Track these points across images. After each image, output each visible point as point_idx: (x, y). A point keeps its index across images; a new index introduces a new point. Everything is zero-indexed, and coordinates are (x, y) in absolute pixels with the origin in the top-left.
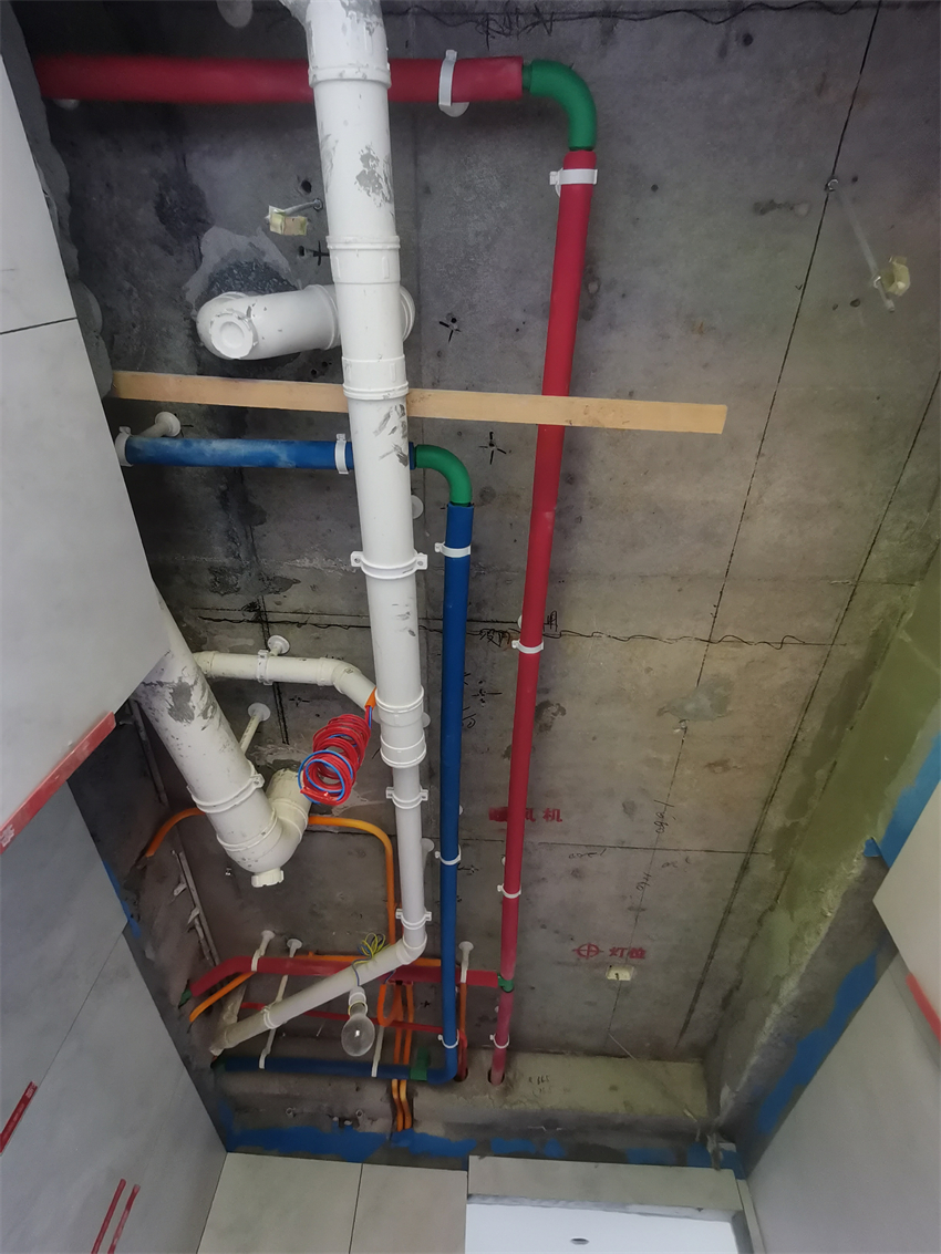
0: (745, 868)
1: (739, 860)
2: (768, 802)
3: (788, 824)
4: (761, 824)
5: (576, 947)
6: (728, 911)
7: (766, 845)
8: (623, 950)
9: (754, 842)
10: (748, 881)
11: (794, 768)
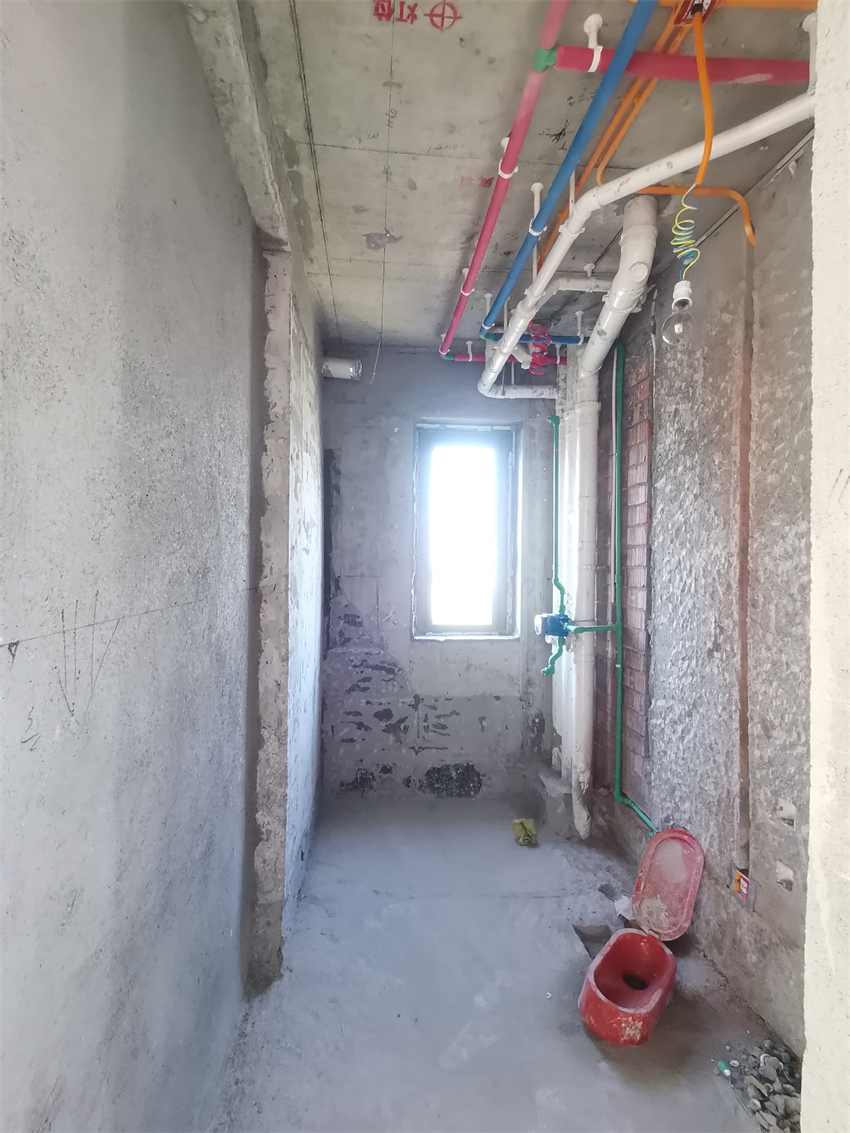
0: (309, 130)
1: (317, 139)
2: (318, 186)
3: (295, 167)
4: (315, 168)
5: (458, 23)
6: (302, 78)
7: (303, 150)
8: (401, 19)
9: (313, 153)
10: (301, 116)
11: (313, 204)
